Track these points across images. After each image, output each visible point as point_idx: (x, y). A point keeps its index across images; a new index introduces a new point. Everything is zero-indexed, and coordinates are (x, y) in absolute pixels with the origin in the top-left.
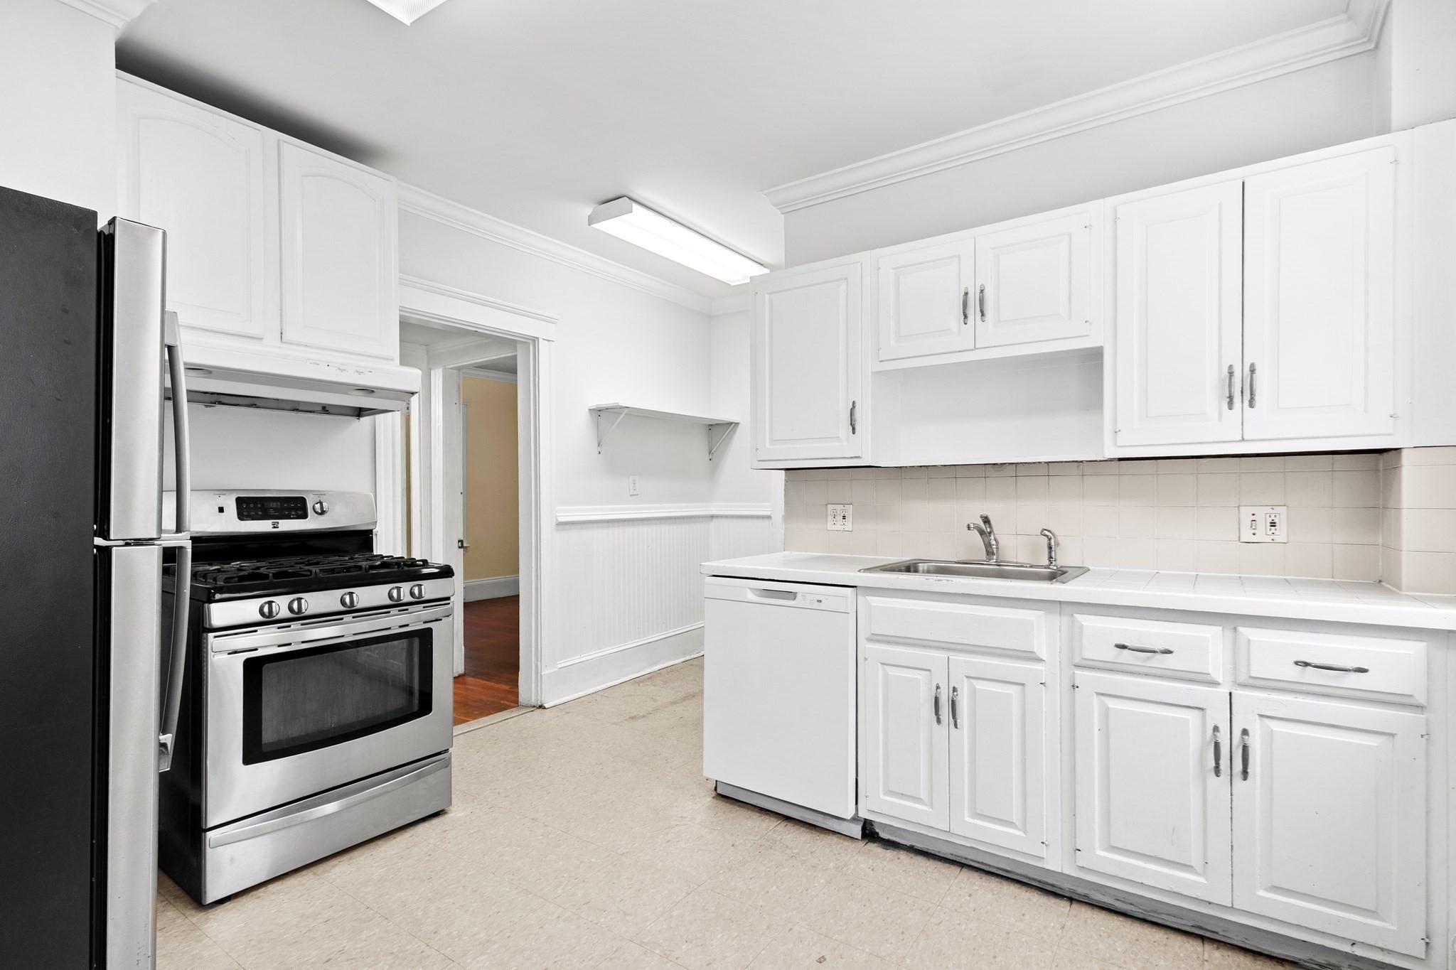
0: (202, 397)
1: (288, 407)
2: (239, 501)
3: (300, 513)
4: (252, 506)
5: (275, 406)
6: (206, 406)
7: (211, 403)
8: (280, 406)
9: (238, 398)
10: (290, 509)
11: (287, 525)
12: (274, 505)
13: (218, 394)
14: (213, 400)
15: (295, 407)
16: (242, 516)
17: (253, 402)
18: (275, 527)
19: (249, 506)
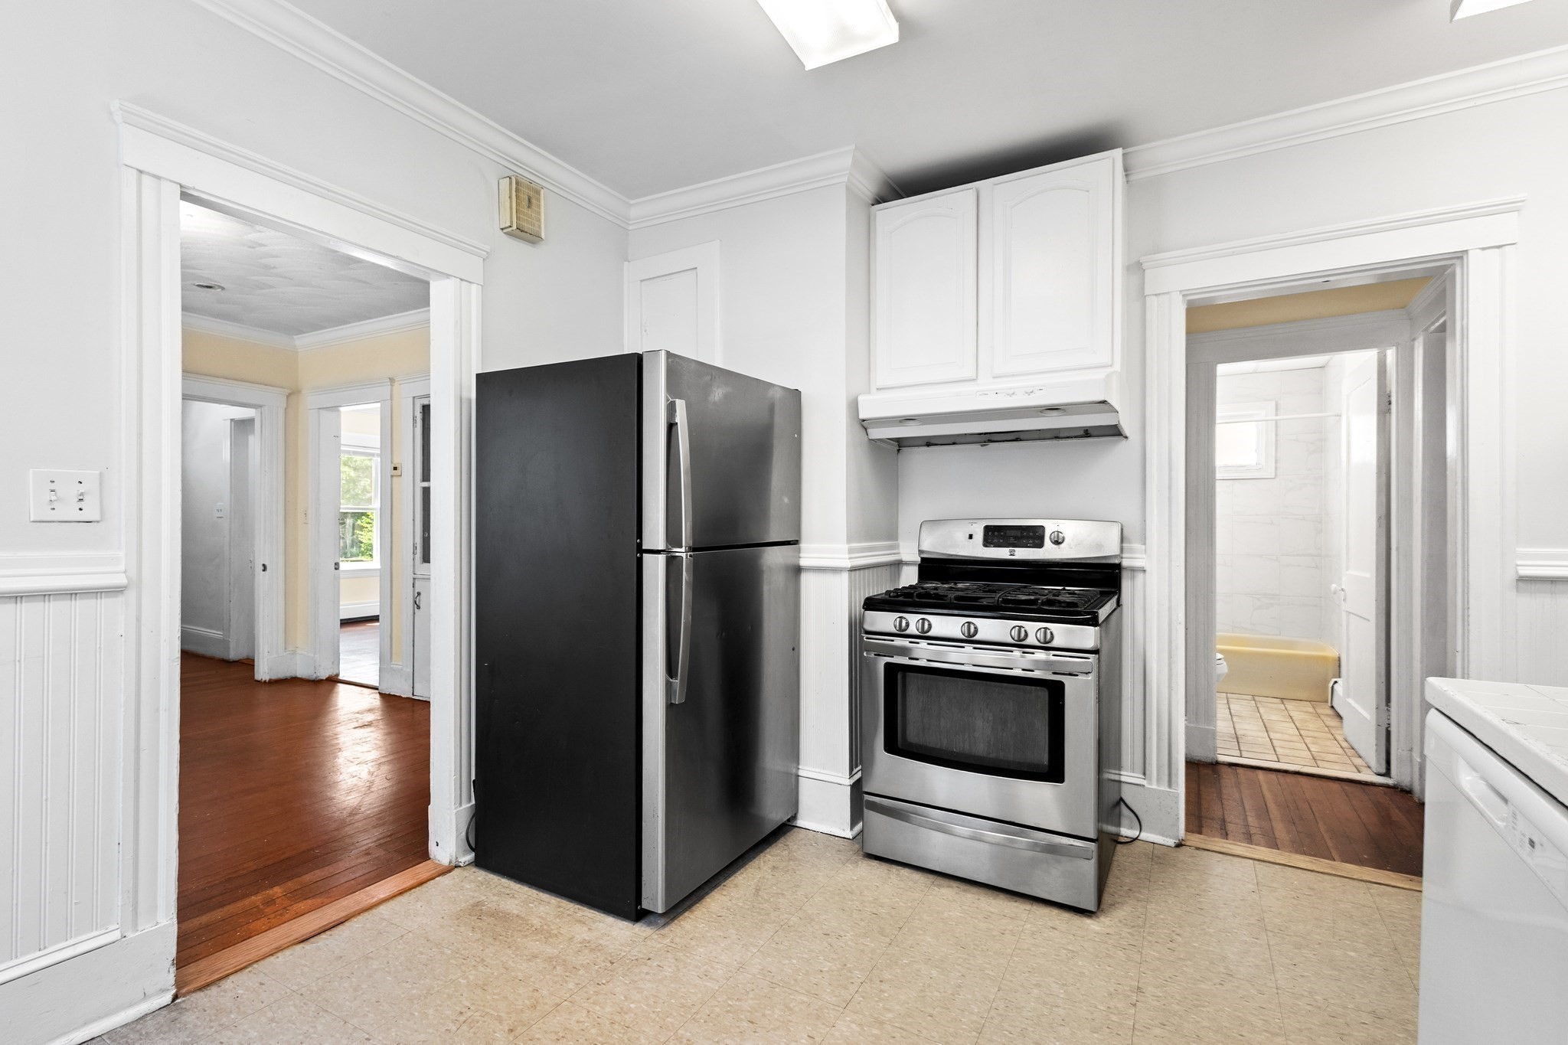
0: (977, 438)
1: (1049, 436)
2: (987, 529)
3: (1037, 542)
4: (996, 533)
5: (1037, 436)
6: (982, 446)
7: (985, 442)
8: (1042, 436)
9: (1009, 434)
10: (1028, 538)
11: (1023, 554)
12: (1013, 533)
13: (990, 433)
14: (986, 439)
15: (1056, 435)
16: (987, 542)
17: (1016, 437)
18: (1011, 555)
19: (995, 535)
